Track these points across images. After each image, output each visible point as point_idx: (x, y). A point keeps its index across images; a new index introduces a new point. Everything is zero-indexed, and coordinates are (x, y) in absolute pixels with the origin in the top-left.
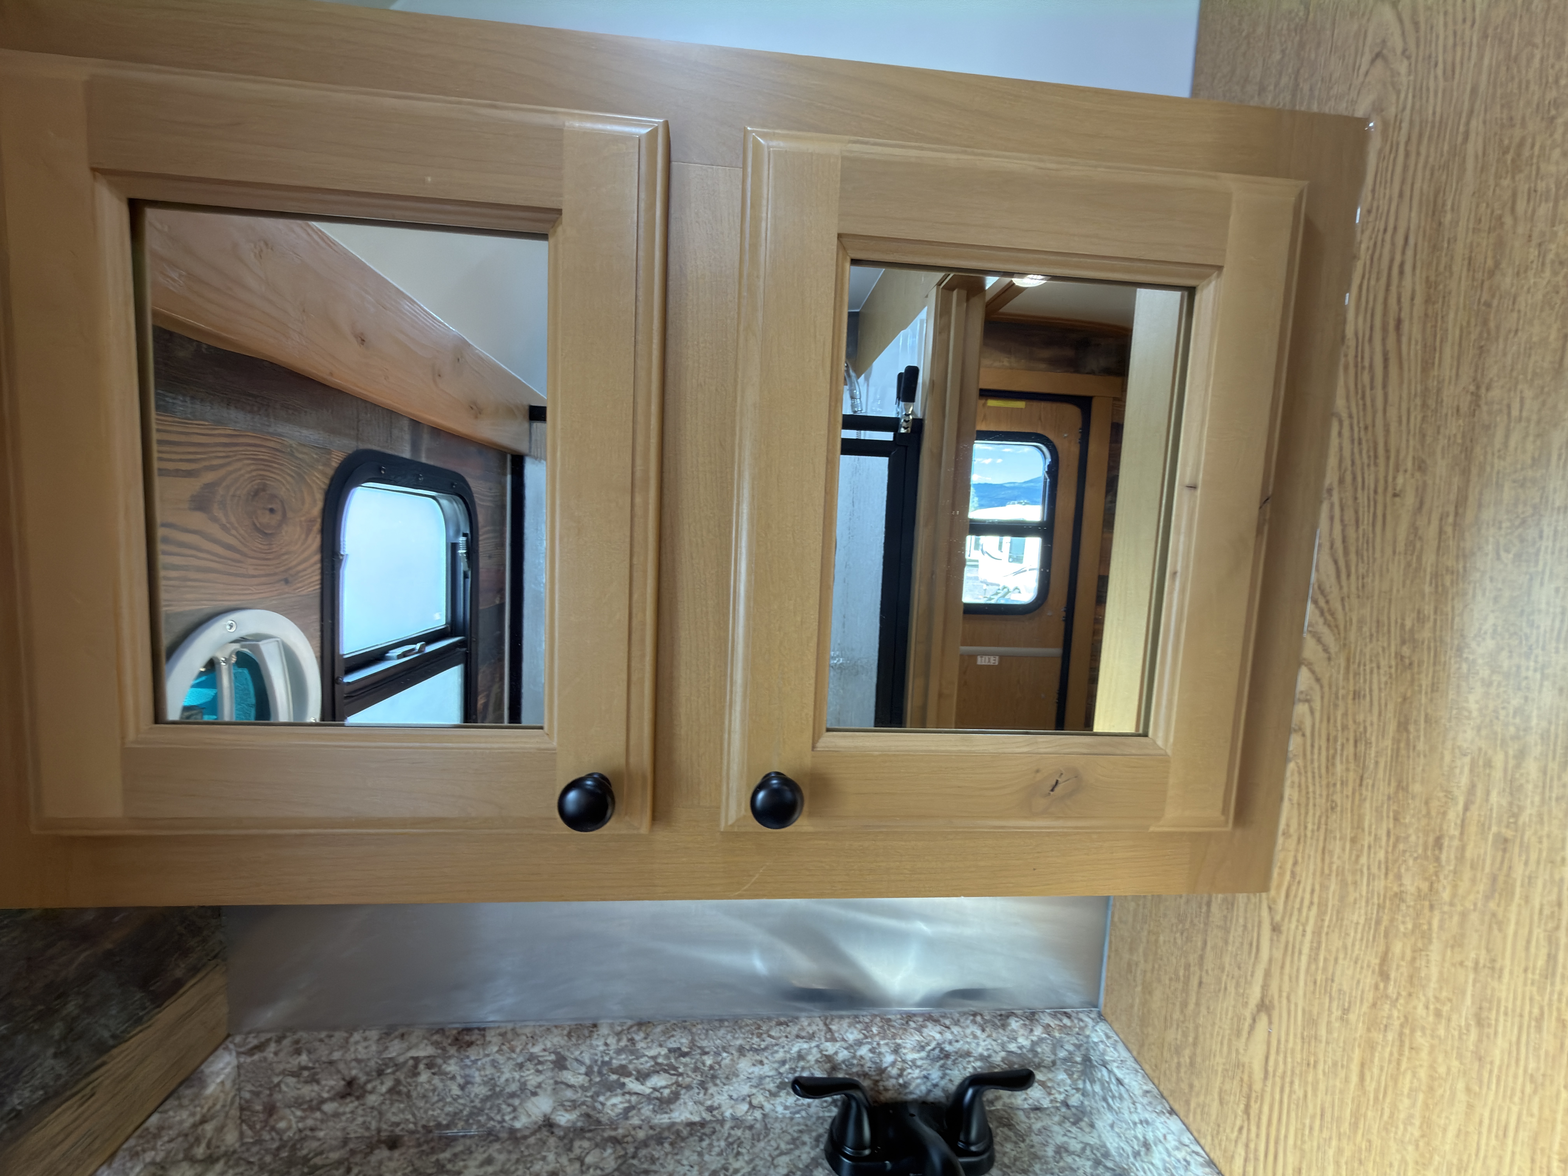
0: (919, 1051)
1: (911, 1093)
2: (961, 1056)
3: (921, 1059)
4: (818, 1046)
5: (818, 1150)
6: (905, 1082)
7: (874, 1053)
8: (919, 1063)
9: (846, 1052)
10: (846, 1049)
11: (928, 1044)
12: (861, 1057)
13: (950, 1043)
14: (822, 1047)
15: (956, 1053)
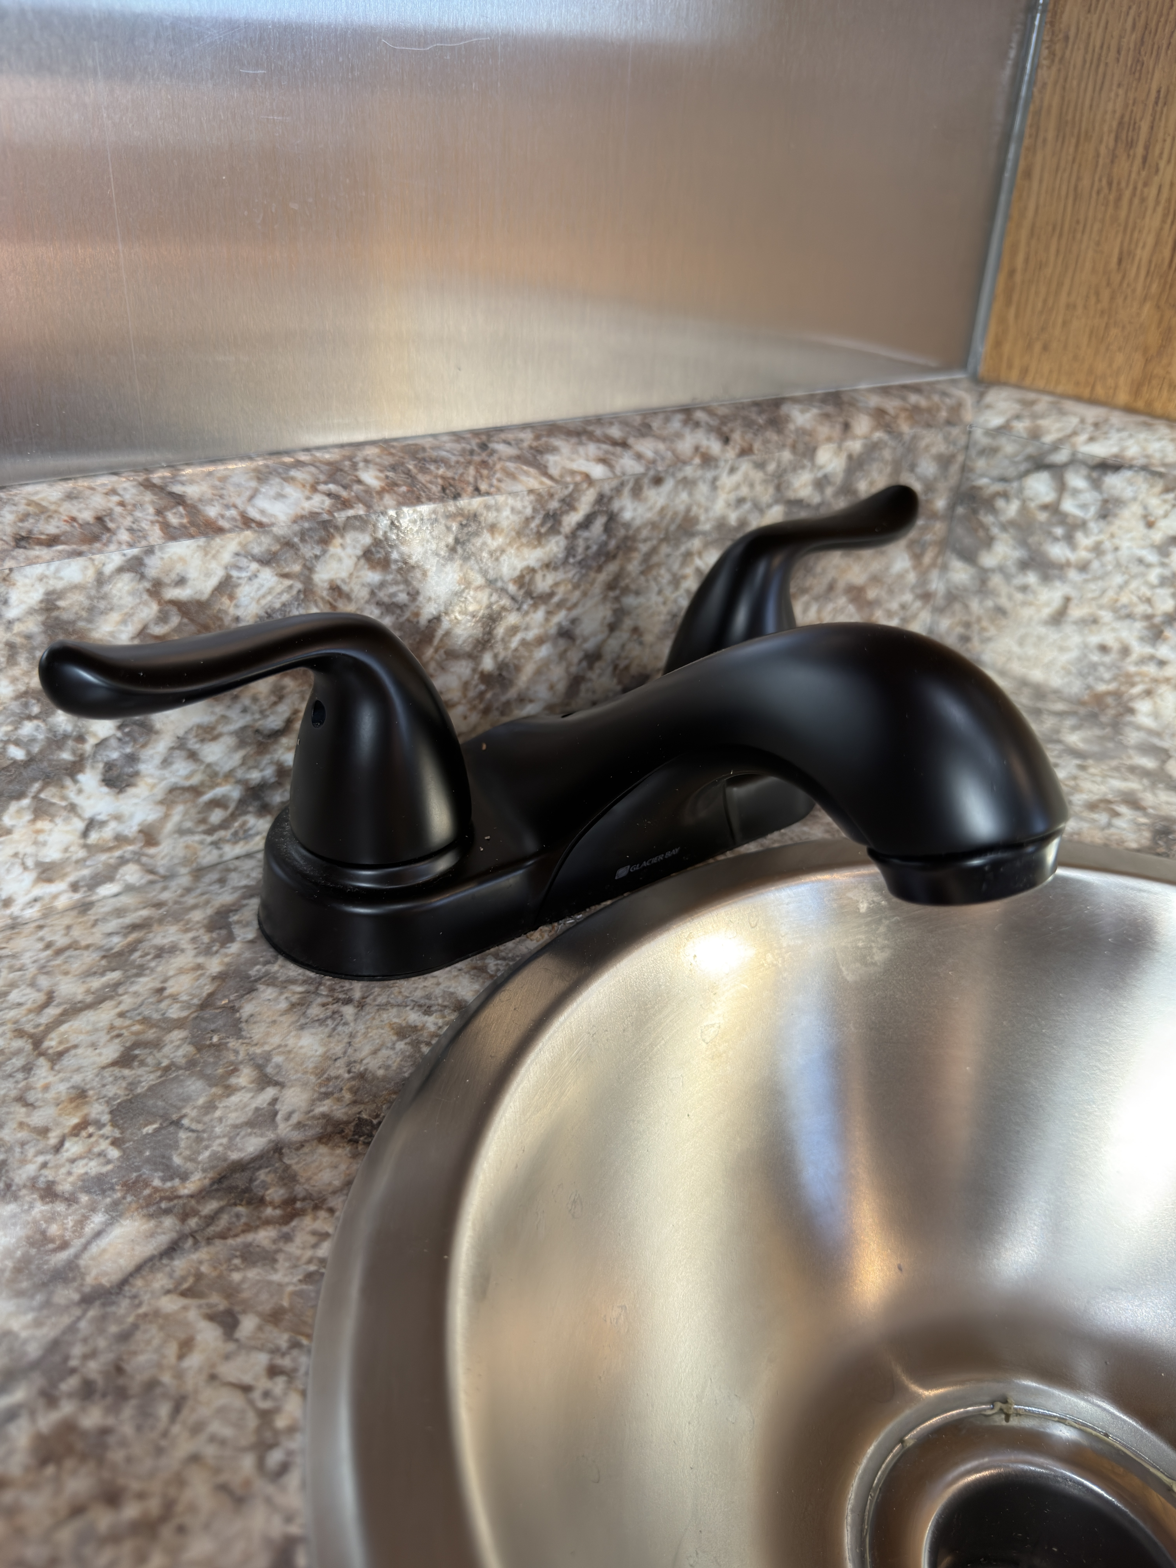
0: (540, 538)
1: (522, 699)
2: (666, 539)
3: (548, 566)
4: (135, 566)
5: (234, 948)
6: (502, 666)
7: (384, 564)
8: (543, 583)
9: (268, 577)
10: (268, 560)
11: (569, 504)
12: (335, 589)
13: (637, 491)
14: (154, 566)
15: (654, 525)
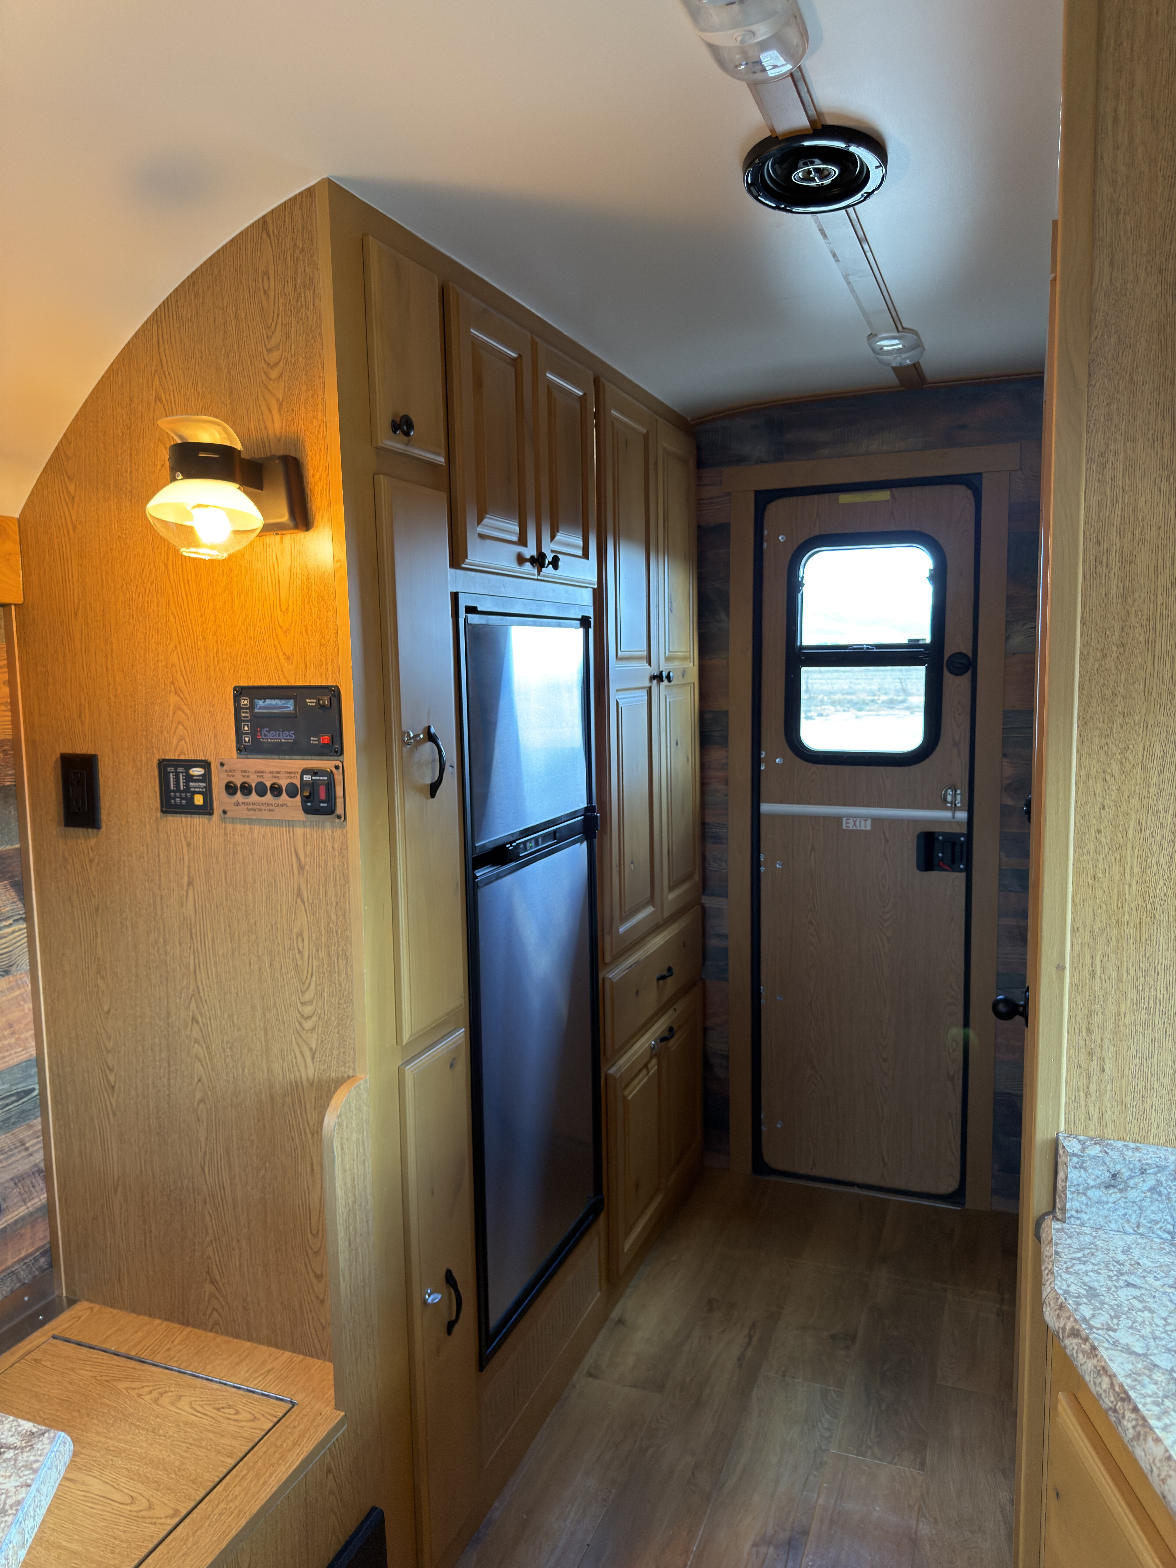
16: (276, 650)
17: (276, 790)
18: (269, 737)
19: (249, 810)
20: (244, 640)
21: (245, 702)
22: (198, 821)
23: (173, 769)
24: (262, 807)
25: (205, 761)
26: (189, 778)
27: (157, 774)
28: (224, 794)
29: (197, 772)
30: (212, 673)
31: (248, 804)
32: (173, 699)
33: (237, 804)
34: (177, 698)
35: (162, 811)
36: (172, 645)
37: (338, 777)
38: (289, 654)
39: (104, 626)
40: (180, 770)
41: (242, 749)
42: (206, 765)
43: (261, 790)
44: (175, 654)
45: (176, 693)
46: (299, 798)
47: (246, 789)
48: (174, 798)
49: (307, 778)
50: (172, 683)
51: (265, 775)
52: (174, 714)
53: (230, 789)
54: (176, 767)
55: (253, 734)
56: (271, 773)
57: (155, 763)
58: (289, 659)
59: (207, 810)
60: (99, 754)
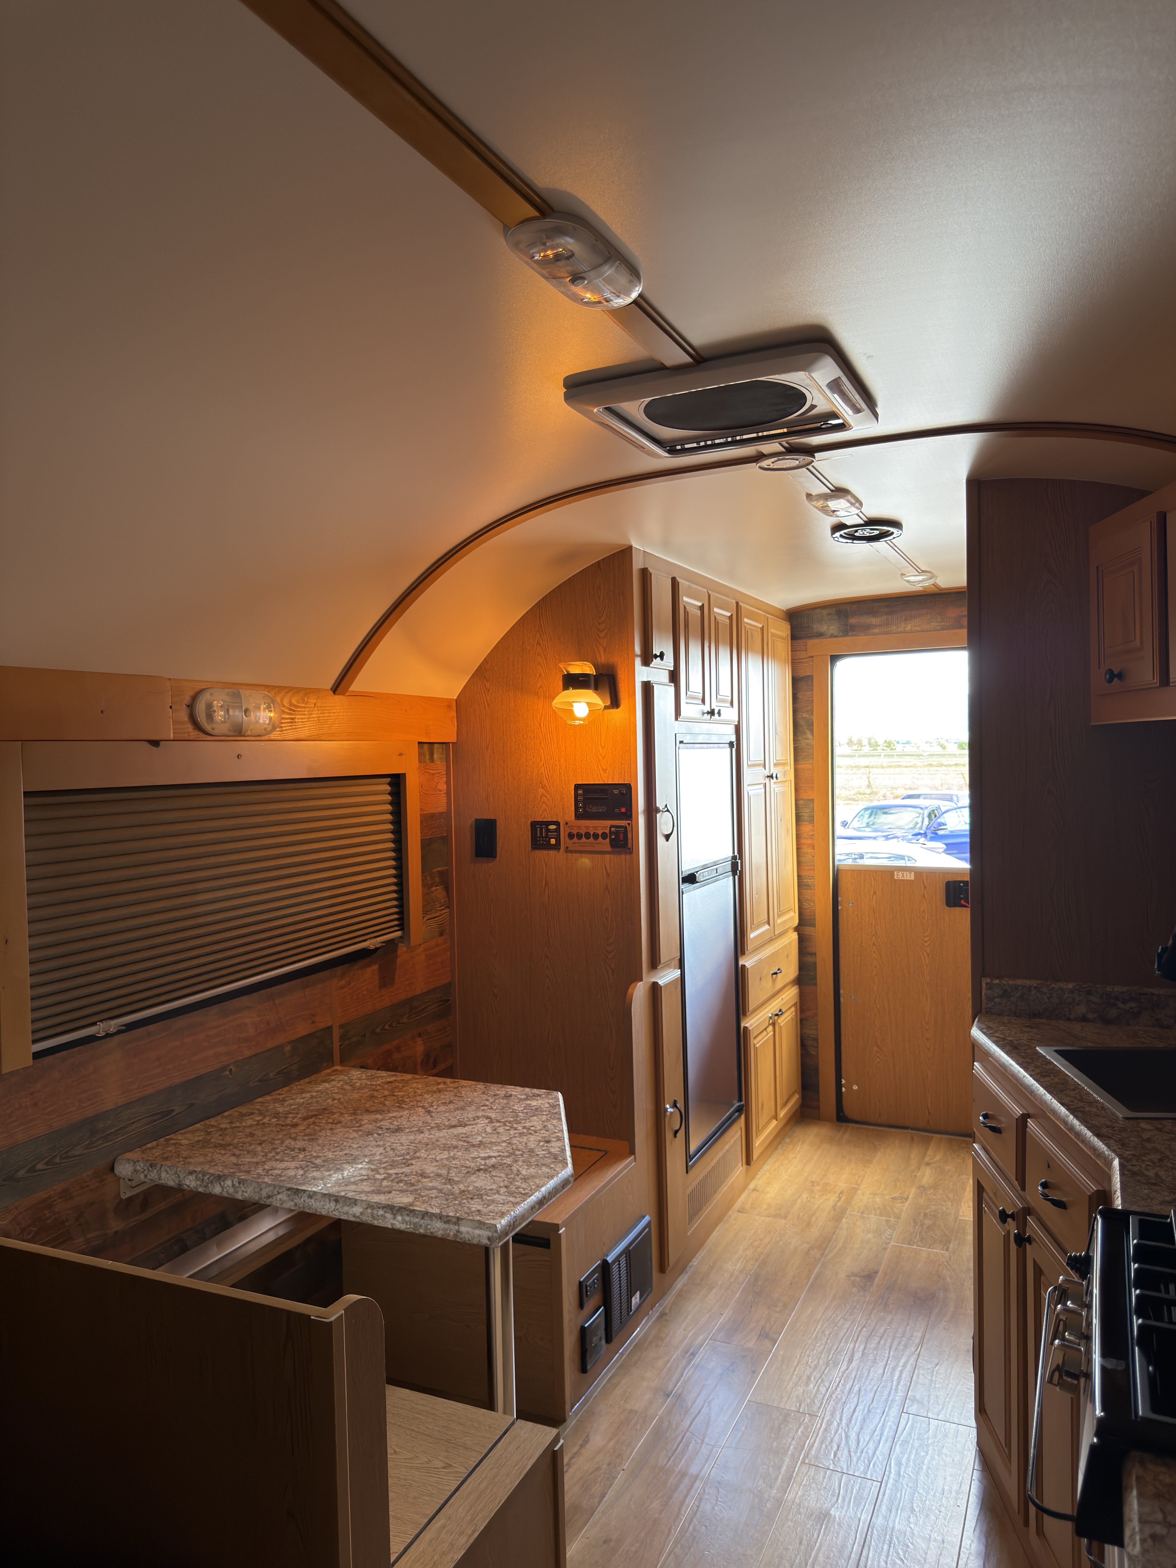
16: (598, 766)
17: (596, 836)
18: (594, 809)
19: (580, 846)
20: (581, 761)
21: (580, 792)
22: (552, 853)
23: (539, 826)
24: (588, 845)
25: (557, 822)
26: (548, 830)
27: (530, 828)
28: (567, 838)
29: (552, 827)
30: (563, 777)
31: (581, 843)
32: (541, 791)
33: (574, 843)
34: (543, 790)
35: (532, 848)
36: (542, 764)
37: (629, 829)
38: (605, 768)
39: (504, 754)
40: (543, 826)
41: (578, 816)
42: (557, 823)
43: (588, 836)
44: (543, 768)
45: (542, 787)
46: (608, 839)
47: (579, 836)
48: (540, 841)
49: (613, 829)
50: (541, 783)
51: (590, 828)
52: (541, 798)
53: (571, 836)
54: (541, 825)
55: (584, 807)
56: (593, 827)
57: (529, 823)
58: (605, 771)
59: (557, 847)
60: (497, 819)
